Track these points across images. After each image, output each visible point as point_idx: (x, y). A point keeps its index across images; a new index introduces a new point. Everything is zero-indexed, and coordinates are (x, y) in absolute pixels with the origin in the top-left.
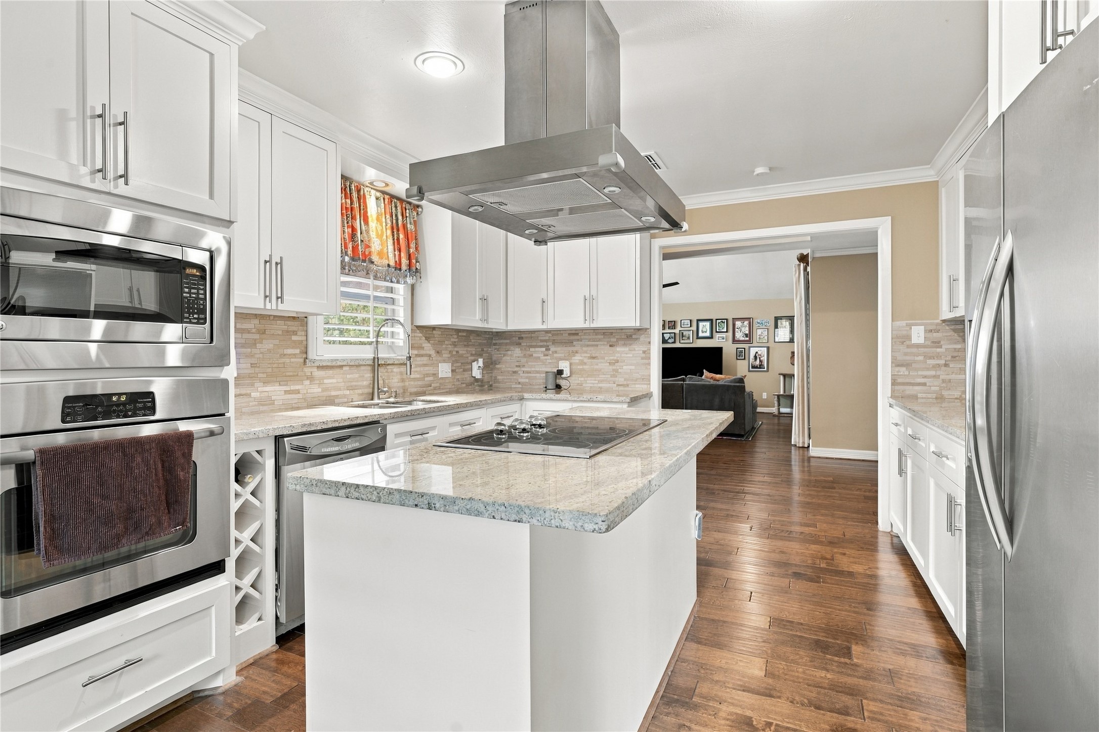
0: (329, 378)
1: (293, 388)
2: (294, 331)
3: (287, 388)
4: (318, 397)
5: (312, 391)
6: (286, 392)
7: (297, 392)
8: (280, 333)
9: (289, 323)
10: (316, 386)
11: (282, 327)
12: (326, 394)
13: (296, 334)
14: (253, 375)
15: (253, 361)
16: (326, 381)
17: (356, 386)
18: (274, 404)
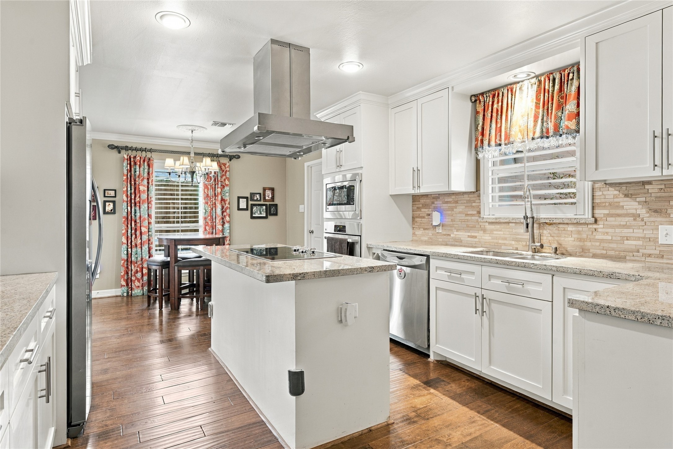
0: (497, 230)
1: (473, 234)
2: (473, 200)
3: (469, 234)
4: (489, 242)
5: (484, 238)
6: (469, 236)
7: (475, 237)
8: (465, 202)
9: (471, 196)
10: (488, 235)
11: (466, 198)
12: (495, 241)
13: (475, 202)
14: (452, 225)
15: (453, 218)
16: (495, 232)
17: (521, 238)
18: (462, 242)
